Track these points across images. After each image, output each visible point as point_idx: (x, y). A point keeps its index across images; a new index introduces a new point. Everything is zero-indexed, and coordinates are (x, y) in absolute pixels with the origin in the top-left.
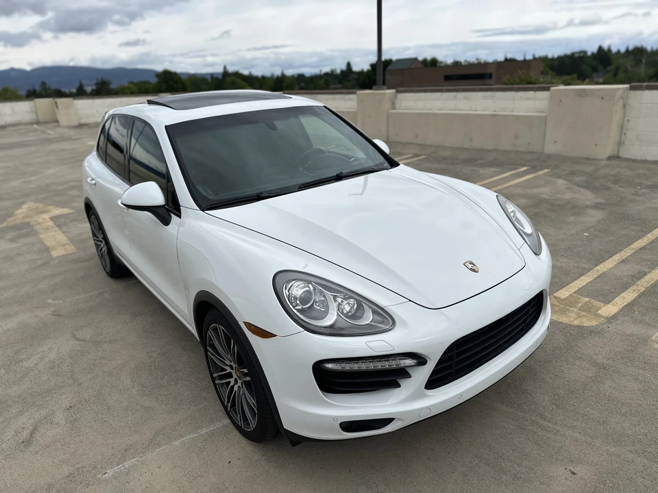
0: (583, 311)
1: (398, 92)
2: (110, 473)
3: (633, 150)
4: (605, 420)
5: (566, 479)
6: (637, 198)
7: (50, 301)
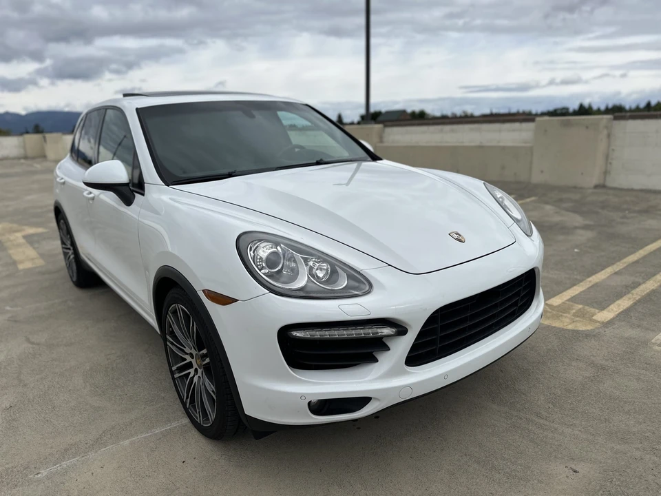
0: (577, 316)
1: (386, 126)
2: (44, 473)
3: (621, 179)
4: (607, 417)
5: (567, 477)
6: (625, 220)
7: (8, 308)
